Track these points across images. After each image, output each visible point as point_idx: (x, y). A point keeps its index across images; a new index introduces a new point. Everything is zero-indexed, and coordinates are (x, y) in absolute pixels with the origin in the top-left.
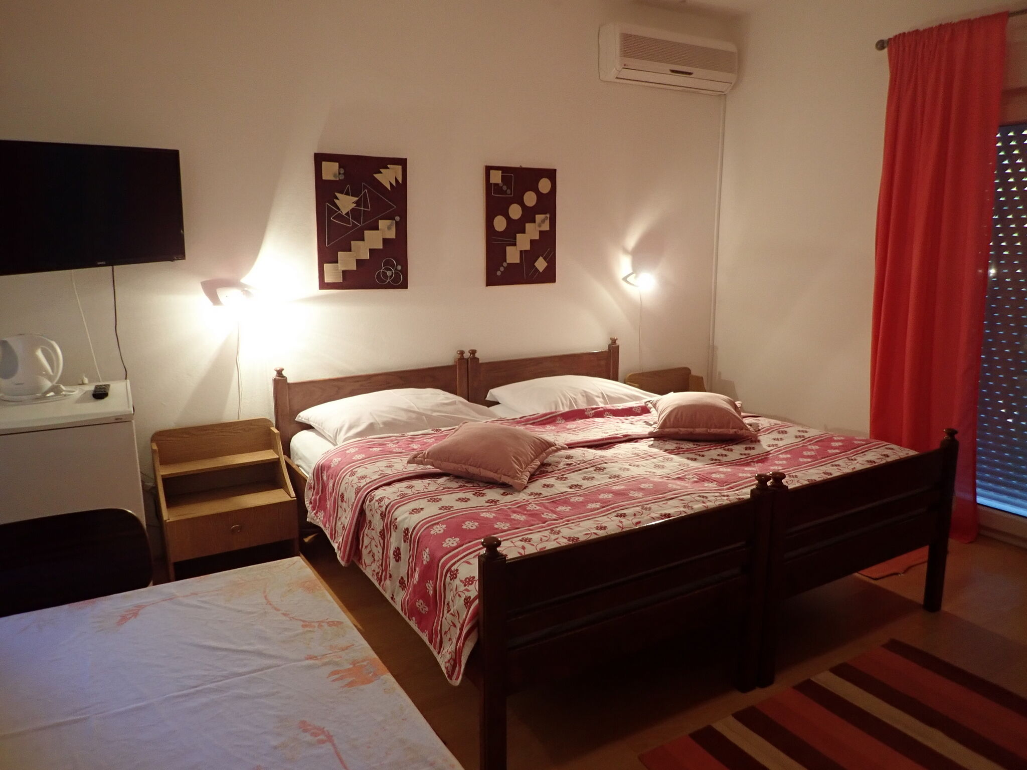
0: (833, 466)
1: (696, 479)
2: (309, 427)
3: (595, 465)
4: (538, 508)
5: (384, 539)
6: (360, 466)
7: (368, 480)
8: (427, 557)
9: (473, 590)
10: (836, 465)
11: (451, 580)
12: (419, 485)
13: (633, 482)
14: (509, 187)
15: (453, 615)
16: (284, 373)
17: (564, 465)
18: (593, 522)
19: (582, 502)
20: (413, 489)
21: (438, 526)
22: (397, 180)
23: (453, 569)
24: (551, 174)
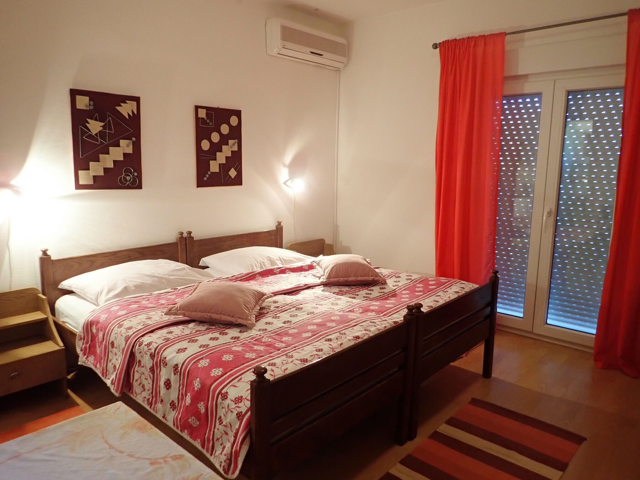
0: (436, 296)
1: (361, 311)
2: (70, 292)
3: (295, 307)
4: (270, 340)
5: (153, 373)
6: (125, 320)
7: (135, 330)
8: (198, 385)
9: (245, 405)
10: (438, 296)
11: (223, 400)
12: (177, 330)
13: (325, 316)
14: (211, 121)
15: (225, 426)
16: (48, 253)
17: (274, 307)
18: (312, 346)
19: (298, 333)
20: (173, 334)
21: (203, 361)
22: (133, 112)
23: (223, 392)
24: (238, 113)
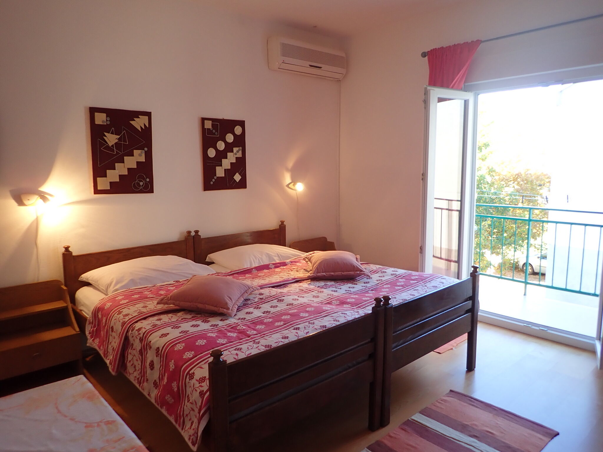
0: (414, 290)
1: (338, 303)
2: (88, 284)
3: (277, 298)
4: (244, 327)
5: (142, 356)
6: (125, 308)
7: (130, 317)
8: (172, 366)
9: (205, 386)
10: (416, 290)
11: (190, 380)
12: (165, 318)
13: (302, 307)
14: (217, 131)
15: (192, 403)
16: (70, 249)
17: (258, 299)
18: (279, 334)
19: (271, 322)
20: (161, 321)
21: (179, 345)
22: (145, 125)
23: (191, 372)
24: (242, 124)
